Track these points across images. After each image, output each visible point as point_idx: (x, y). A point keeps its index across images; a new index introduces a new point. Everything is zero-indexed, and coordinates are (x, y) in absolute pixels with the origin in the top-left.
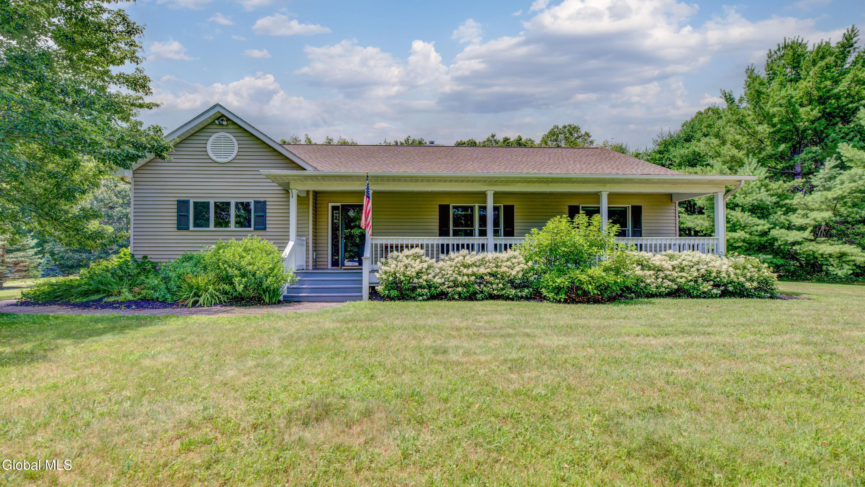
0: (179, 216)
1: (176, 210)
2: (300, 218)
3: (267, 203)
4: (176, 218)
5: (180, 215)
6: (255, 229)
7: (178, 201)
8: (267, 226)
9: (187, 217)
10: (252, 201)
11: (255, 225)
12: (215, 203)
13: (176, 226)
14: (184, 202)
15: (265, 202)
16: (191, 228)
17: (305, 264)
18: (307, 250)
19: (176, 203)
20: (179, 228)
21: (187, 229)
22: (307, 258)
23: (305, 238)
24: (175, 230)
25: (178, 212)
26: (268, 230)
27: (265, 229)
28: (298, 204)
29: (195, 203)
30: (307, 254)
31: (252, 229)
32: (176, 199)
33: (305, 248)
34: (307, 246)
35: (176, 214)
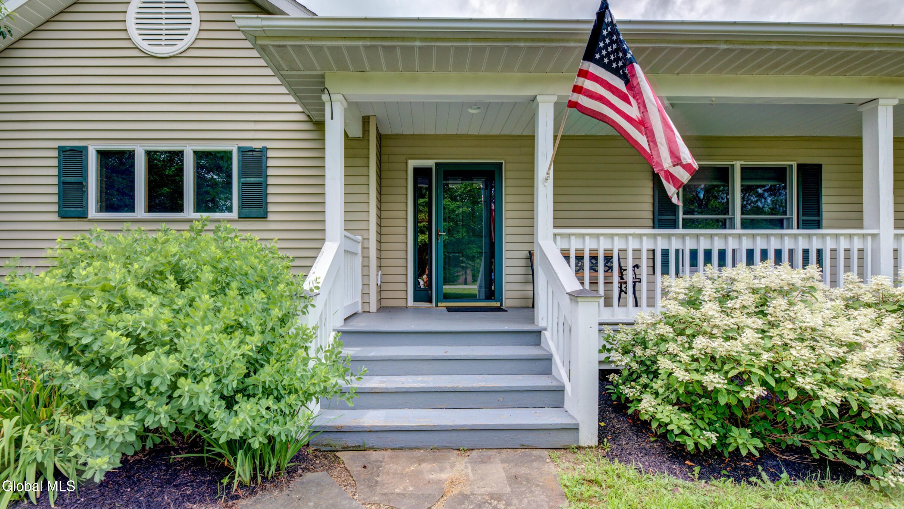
0: (63, 185)
1: (55, 172)
2: (352, 189)
3: (270, 154)
4: (55, 190)
5: (65, 183)
6: (242, 217)
7: (62, 150)
8: (270, 208)
9: (82, 187)
10: (234, 149)
11: (242, 206)
12: (149, 153)
13: (55, 208)
14: (73, 150)
15: (264, 150)
16: (92, 212)
17: (359, 299)
18: (366, 266)
19: (55, 154)
20: (63, 216)
21: (83, 216)
22: (366, 285)
23: (359, 238)
24: (55, 217)
25: (59, 176)
26: (271, 217)
27: (264, 216)
28: (346, 157)
29: (103, 155)
30: (366, 276)
31: (234, 215)
32: (56, 144)
33: (358, 261)
34: (366, 257)
35: (55, 181)
